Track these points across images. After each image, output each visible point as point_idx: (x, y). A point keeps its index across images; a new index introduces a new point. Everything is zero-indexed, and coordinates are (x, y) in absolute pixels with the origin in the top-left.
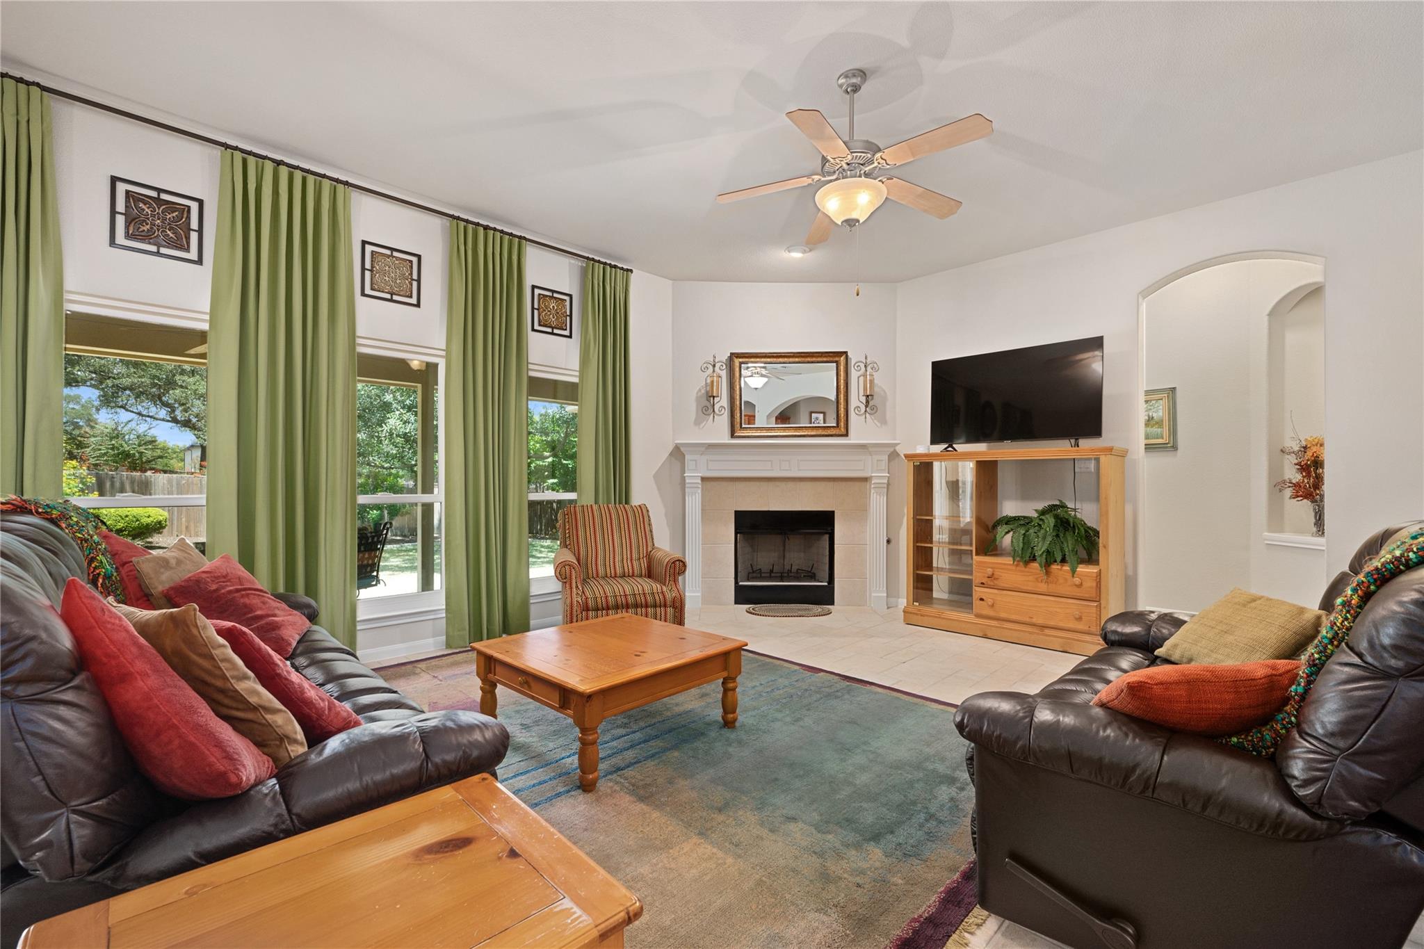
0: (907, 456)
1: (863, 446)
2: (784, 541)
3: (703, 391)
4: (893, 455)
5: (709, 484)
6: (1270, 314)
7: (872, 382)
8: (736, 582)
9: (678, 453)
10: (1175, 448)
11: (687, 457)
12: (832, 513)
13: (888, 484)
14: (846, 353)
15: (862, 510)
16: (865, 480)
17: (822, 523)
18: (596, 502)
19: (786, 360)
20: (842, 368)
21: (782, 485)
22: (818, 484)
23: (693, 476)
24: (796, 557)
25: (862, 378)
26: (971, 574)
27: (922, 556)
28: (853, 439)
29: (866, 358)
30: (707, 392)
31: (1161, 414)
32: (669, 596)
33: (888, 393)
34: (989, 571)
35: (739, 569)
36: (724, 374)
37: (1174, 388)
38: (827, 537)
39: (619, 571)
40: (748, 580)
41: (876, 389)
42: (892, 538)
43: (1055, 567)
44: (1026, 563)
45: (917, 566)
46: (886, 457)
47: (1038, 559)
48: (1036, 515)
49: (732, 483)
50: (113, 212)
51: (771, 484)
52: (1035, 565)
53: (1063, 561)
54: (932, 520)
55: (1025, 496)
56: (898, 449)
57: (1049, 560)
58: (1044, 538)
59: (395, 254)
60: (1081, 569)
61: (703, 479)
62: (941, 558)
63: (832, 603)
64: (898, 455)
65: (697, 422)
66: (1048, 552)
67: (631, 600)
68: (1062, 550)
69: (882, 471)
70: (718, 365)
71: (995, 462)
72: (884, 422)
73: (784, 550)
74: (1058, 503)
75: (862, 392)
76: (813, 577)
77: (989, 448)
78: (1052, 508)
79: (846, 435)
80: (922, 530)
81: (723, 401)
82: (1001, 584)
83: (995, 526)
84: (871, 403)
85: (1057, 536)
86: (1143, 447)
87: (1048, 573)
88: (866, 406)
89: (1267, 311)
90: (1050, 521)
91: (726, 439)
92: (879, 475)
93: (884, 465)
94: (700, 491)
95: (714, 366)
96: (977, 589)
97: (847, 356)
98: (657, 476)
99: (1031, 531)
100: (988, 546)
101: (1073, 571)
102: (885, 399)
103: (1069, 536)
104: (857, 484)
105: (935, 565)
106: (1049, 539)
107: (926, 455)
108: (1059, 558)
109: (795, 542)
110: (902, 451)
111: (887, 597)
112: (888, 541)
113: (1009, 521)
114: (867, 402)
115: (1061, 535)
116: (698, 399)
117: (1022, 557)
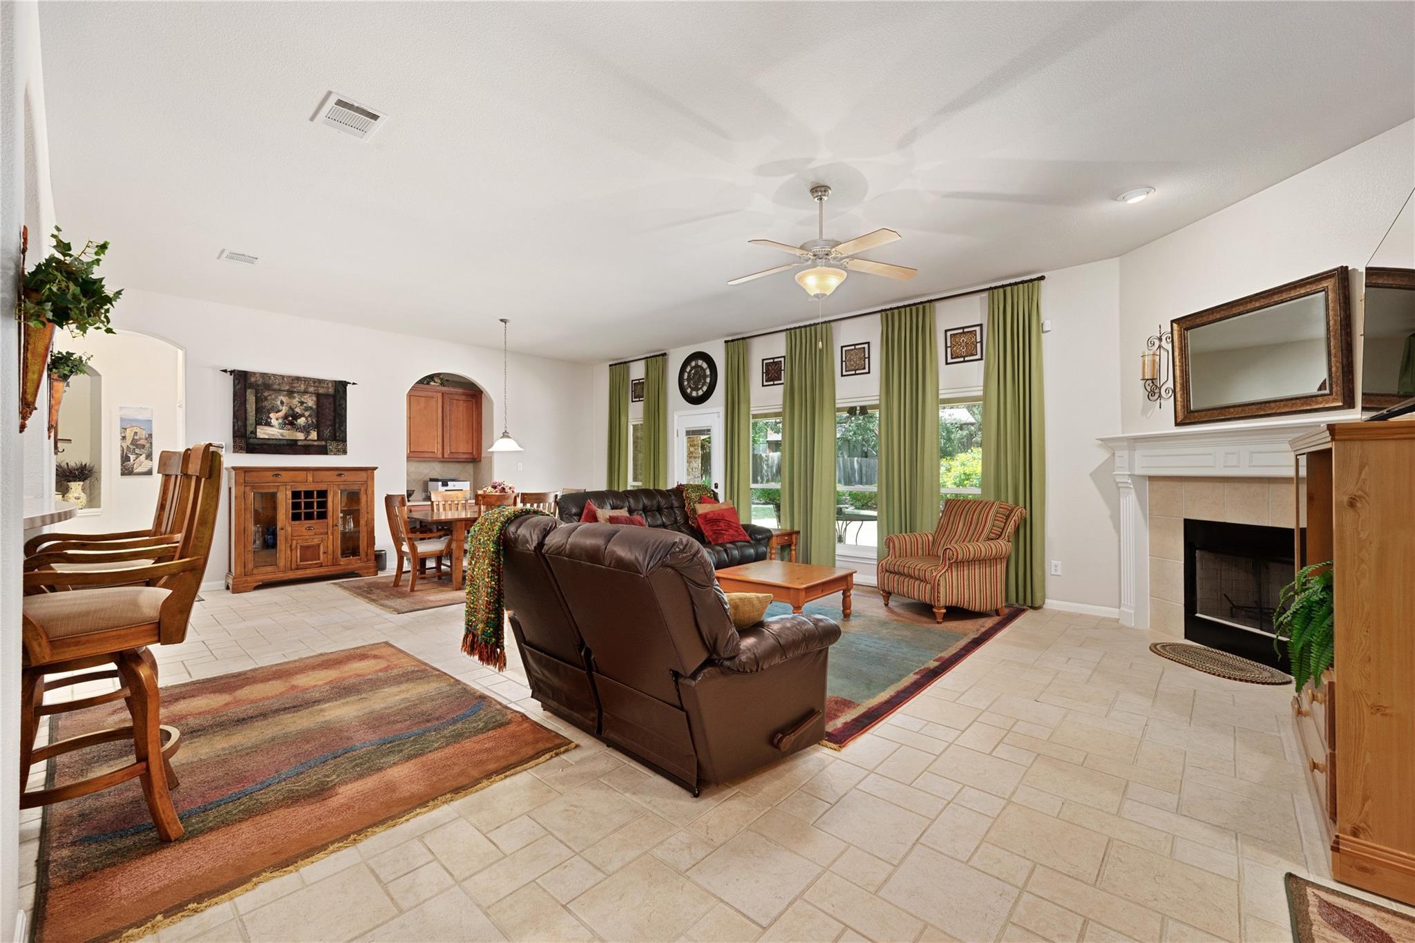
5: (1155, 485)
11: (1117, 454)
23: (1122, 474)
49: (1180, 484)
70: (1164, 338)
94: (1132, 492)
95: (1160, 339)
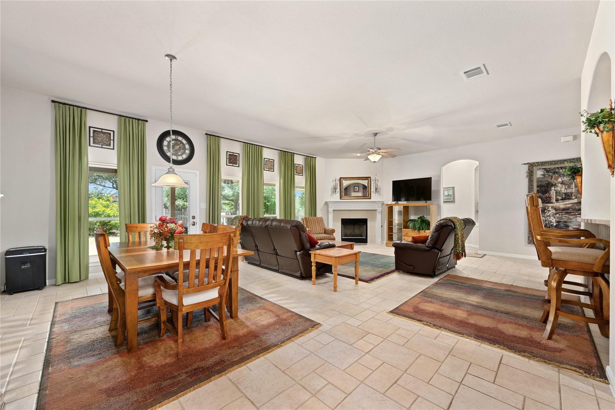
0: (386, 205)
1: (375, 202)
2: (354, 227)
3: (333, 187)
4: (383, 204)
5: (335, 212)
6: (475, 170)
7: (377, 185)
8: (342, 237)
9: (326, 204)
10: (454, 202)
11: (329, 205)
12: (367, 219)
13: (382, 211)
14: (370, 177)
15: (374, 218)
16: (376, 210)
17: (364, 222)
18: (309, 216)
19: (354, 179)
20: (369, 181)
21: (354, 212)
22: (363, 211)
23: (331, 210)
24: (357, 231)
25: (374, 184)
26: (402, 233)
27: (390, 229)
28: (372, 200)
29: (375, 178)
30: (334, 188)
31: (451, 193)
32: (332, 237)
33: (381, 187)
34: (406, 232)
35: (342, 234)
36: (338, 183)
37: (454, 187)
38: (365, 225)
39: (318, 232)
40: (344, 237)
41: (378, 187)
42: (382, 225)
43: (421, 231)
44: (414, 230)
45: (389, 232)
46: (381, 205)
47: (417, 229)
48: (417, 219)
49: (340, 211)
50: (227, 158)
51: (351, 211)
52: (416, 231)
53: (423, 229)
54: (393, 221)
55: (415, 215)
56: (384, 202)
57: (419, 230)
58: (418, 224)
59: (270, 160)
60: (427, 231)
61: (333, 210)
62: (395, 230)
63: (367, 243)
64: (384, 204)
65: (331, 195)
66: (419, 227)
67: (324, 238)
68: (422, 227)
69: (380, 208)
70: (337, 180)
71: (408, 206)
72: (380, 195)
73: (354, 229)
74: (422, 216)
75: (374, 188)
76: (361, 236)
77: (407, 203)
78: (421, 217)
79: (370, 199)
80: (390, 223)
81: (338, 190)
82: (409, 235)
83: (408, 222)
84: (377, 190)
85: (421, 224)
86: (443, 202)
87: (419, 232)
88: (376, 191)
89: (474, 169)
90: (420, 220)
91: (339, 200)
92: (379, 209)
93: (380, 206)
94: (332, 213)
95: (336, 181)
96: (403, 237)
97: (371, 178)
98: (321, 209)
99: (416, 223)
100: (406, 227)
101: (425, 232)
102: (380, 189)
103: (424, 224)
104: (373, 211)
105: (393, 232)
106: (419, 224)
107: (391, 204)
108: (421, 229)
109: (357, 227)
110: (385, 203)
111: (381, 241)
112: (382, 226)
113: (411, 220)
114: (376, 190)
115: (422, 223)
116: (331, 189)
117: (413, 229)
